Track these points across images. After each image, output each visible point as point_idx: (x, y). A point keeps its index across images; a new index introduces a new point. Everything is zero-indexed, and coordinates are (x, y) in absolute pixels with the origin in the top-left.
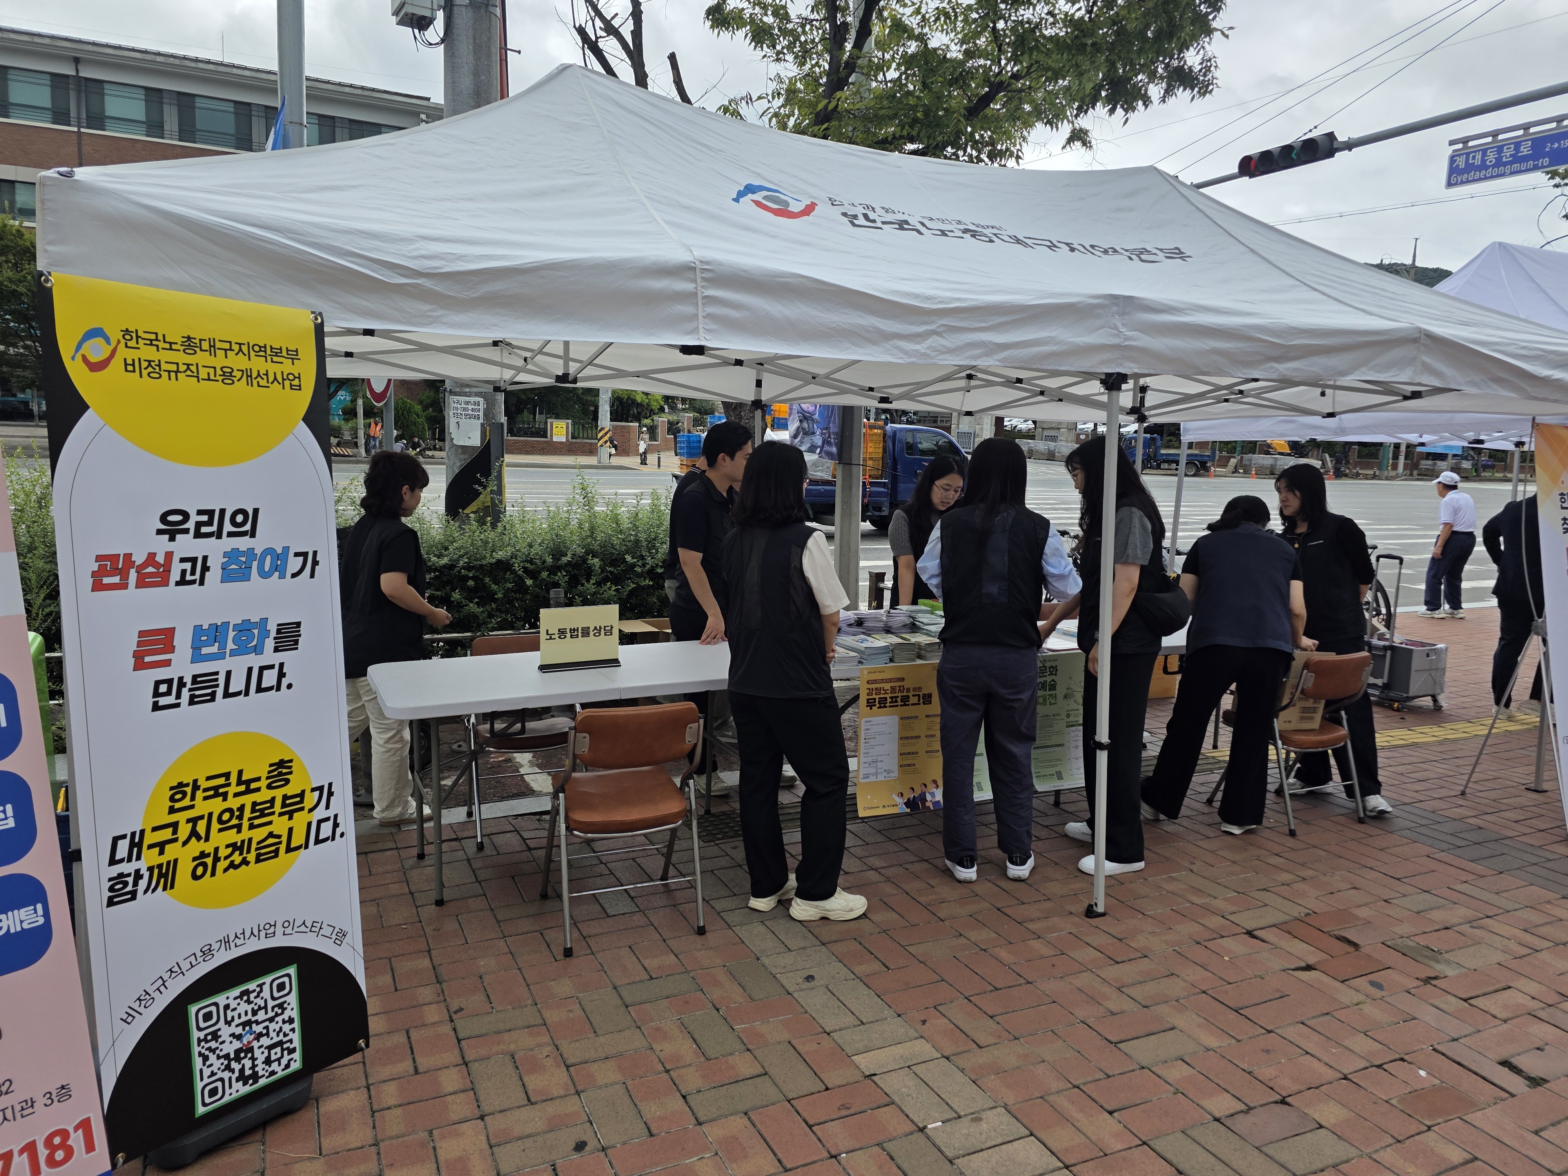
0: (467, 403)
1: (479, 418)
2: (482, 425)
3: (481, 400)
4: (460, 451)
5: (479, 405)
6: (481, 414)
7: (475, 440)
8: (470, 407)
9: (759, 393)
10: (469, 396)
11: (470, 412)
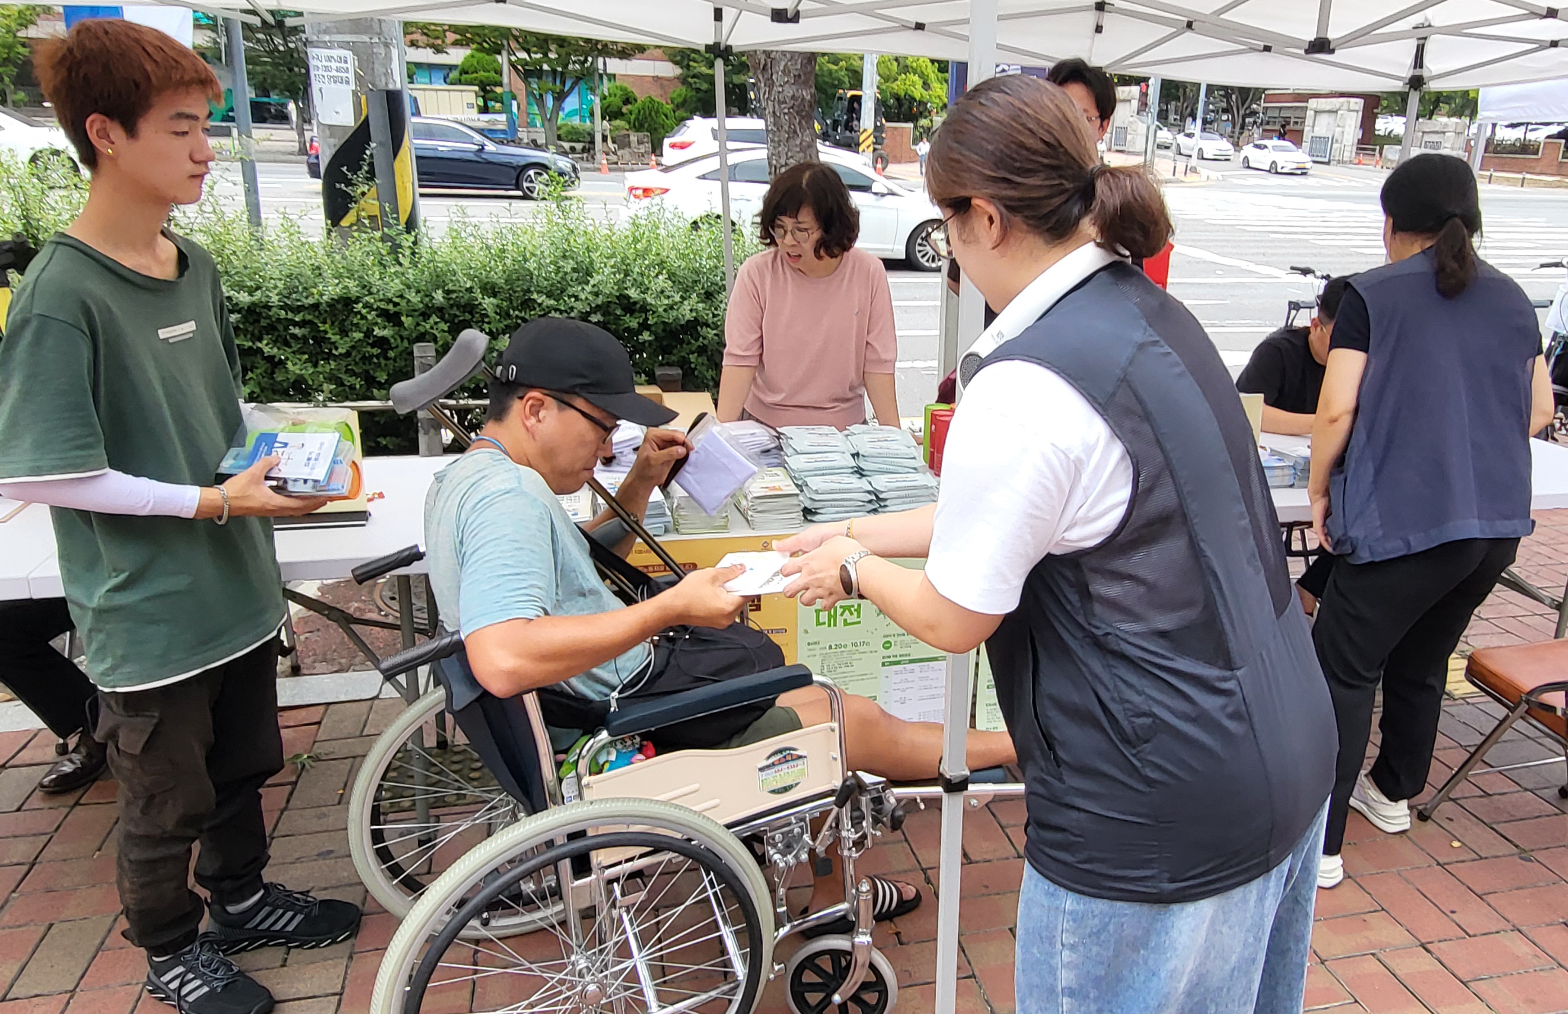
0: (329, 59)
1: (348, 83)
2: (354, 93)
3: (349, 54)
4: (328, 132)
5: (346, 62)
6: (351, 76)
7: (347, 119)
8: (334, 65)
9: (718, 31)
10: (329, 48)
11: (334, 73)
